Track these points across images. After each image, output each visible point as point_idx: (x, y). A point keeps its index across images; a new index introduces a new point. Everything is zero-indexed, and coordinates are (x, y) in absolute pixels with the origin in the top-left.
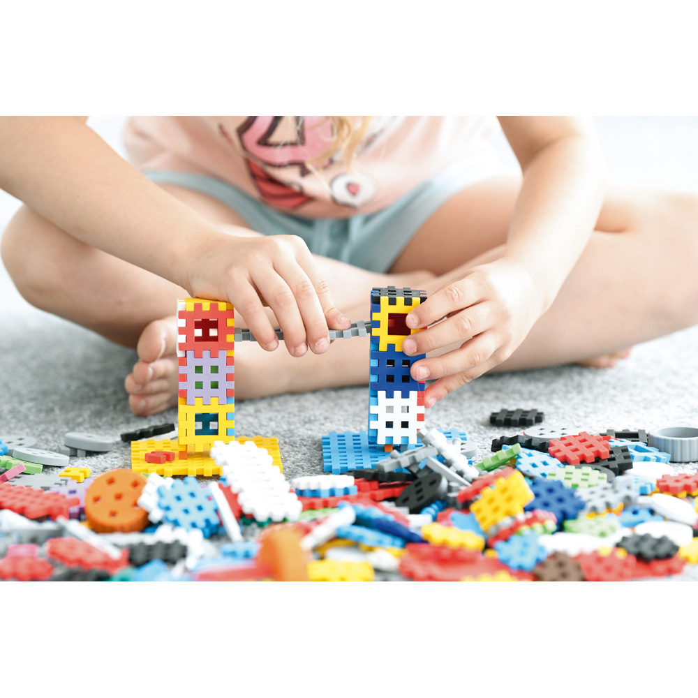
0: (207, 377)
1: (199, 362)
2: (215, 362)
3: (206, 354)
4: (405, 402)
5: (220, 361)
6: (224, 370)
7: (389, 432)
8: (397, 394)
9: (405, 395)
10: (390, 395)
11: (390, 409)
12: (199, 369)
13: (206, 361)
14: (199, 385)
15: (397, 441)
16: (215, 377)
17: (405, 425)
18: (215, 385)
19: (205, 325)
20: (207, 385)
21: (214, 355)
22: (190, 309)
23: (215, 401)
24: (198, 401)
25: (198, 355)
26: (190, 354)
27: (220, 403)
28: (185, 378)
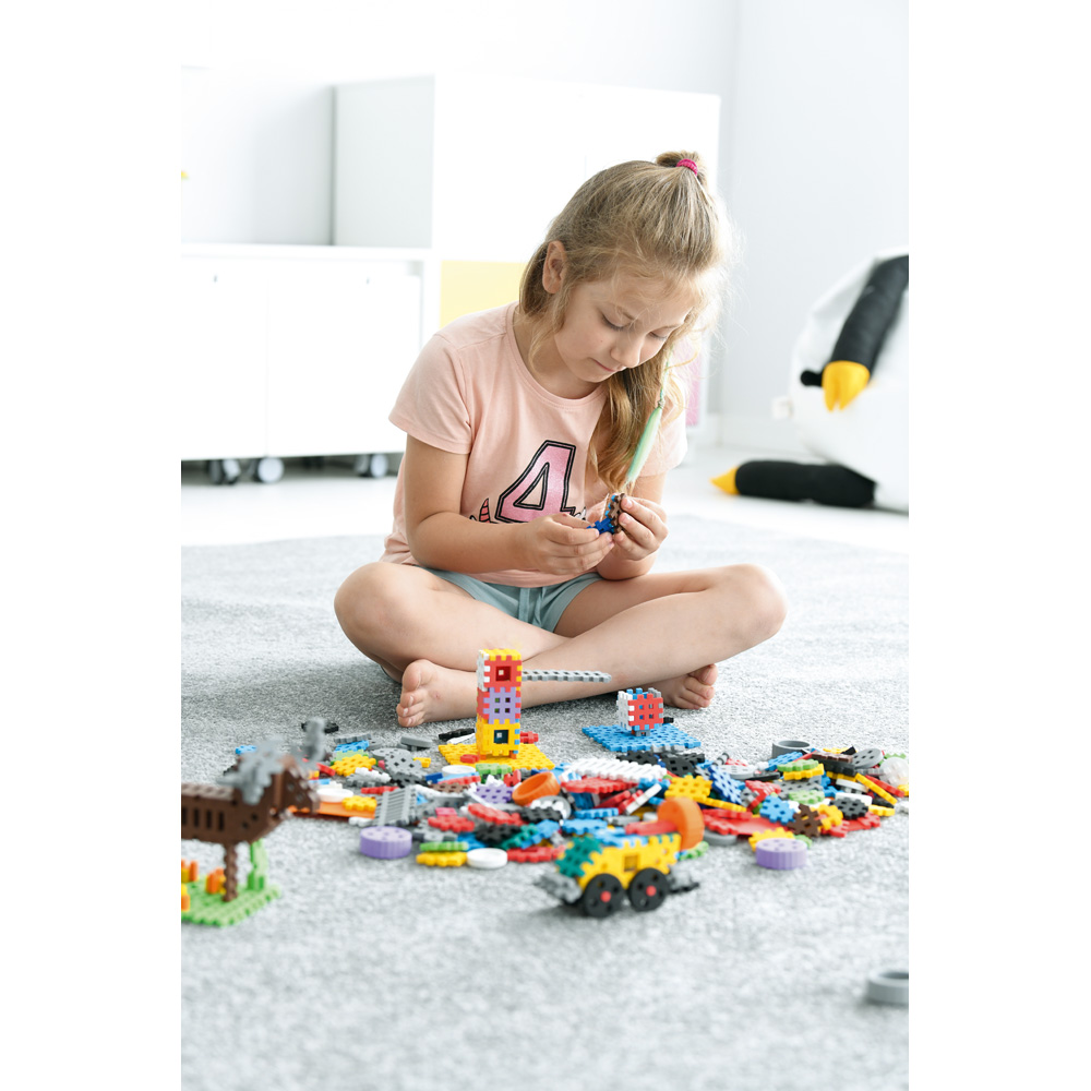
0: (503, 705)
1: (498, 695)
2: (508, 695)
3: (502, 689)
5: (511, 695)
6: (514, 700)
12: (498, 700)
13: (503, 695)
14: (497, 711)
16: (508, 705)
18: (508, 710)
19: (507, 677)
20: (503, 711)
21: (508, 690)
22: (493, 659)
23: (507, 721)
24: (497, 721)
25: (497, 691)
26: (492, 690)
27: (511, 723)
28: (487, 706)
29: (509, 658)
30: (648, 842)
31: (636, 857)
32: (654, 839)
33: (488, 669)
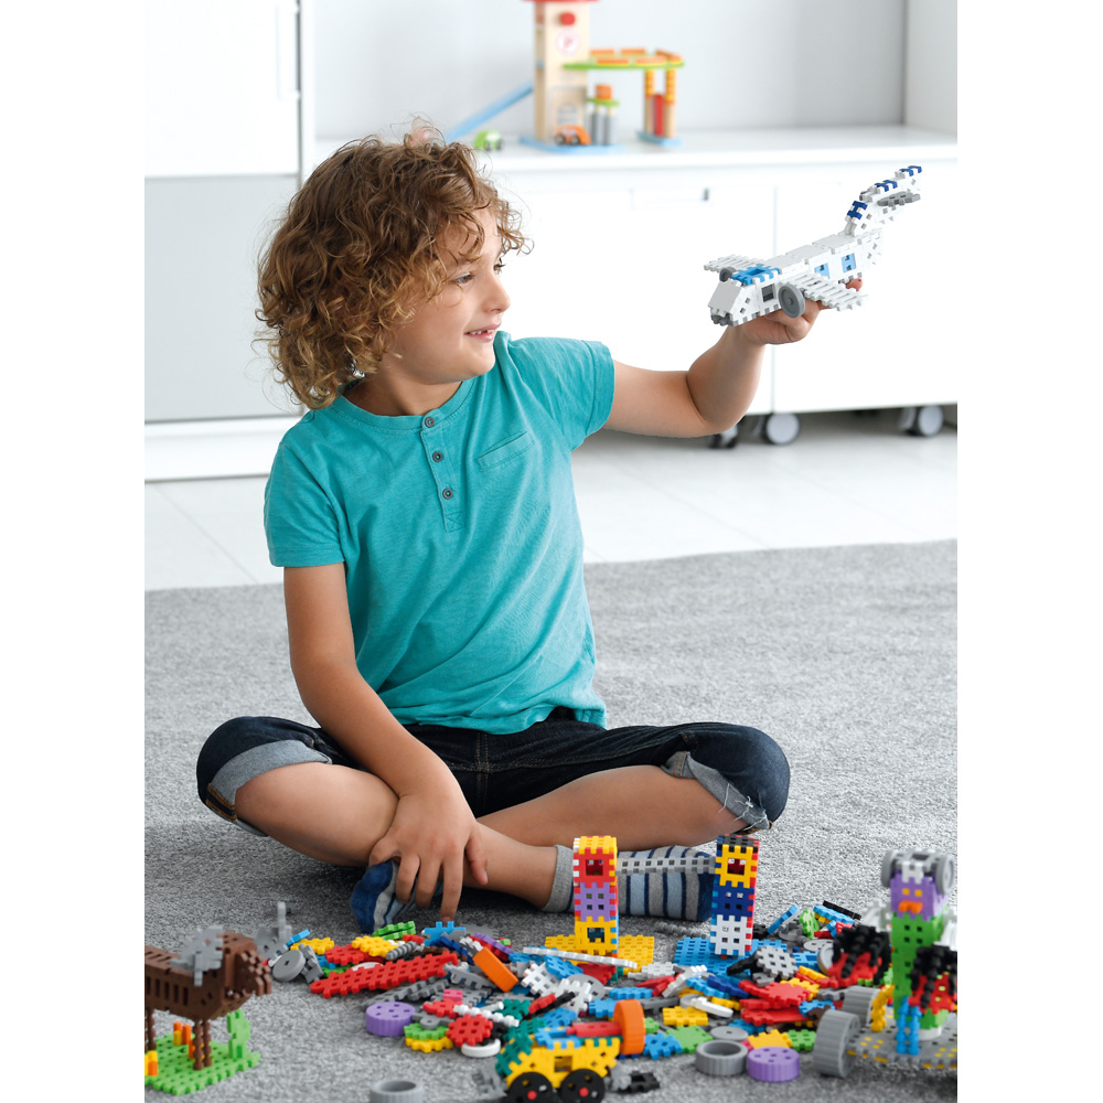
0: (596, 902)
1: (589, 891)
2: (601, 891)
3: (594, 885)
4: (737, 924)
5: (604, 890)
6: (608, 896)
7: (724, 946)
8: (732, 918)
9: (738, 919)
10: (726, 919)
11: (726, 929)
12: (589, 896)
13: (595, 890)
14: (590, 907)
15: (730, 953)
16: (590, 902)
17: (736, 941)
18: (601, 907)
19: (598, 870)
20: (595, 907)
21: (600, 886)
22: (582, 852)
23: (601, 918)
24: (589, 919)
25: (588, 886)
26: (582, 885)
27: (606, 920)
28: (578, 902)
29: (599, 851)
30: (583, 1044)
31: (570, 1058)
32: (590, 1042)
33: (576, 863)
